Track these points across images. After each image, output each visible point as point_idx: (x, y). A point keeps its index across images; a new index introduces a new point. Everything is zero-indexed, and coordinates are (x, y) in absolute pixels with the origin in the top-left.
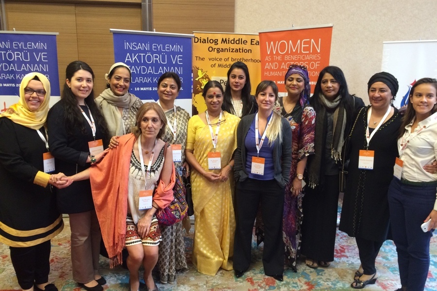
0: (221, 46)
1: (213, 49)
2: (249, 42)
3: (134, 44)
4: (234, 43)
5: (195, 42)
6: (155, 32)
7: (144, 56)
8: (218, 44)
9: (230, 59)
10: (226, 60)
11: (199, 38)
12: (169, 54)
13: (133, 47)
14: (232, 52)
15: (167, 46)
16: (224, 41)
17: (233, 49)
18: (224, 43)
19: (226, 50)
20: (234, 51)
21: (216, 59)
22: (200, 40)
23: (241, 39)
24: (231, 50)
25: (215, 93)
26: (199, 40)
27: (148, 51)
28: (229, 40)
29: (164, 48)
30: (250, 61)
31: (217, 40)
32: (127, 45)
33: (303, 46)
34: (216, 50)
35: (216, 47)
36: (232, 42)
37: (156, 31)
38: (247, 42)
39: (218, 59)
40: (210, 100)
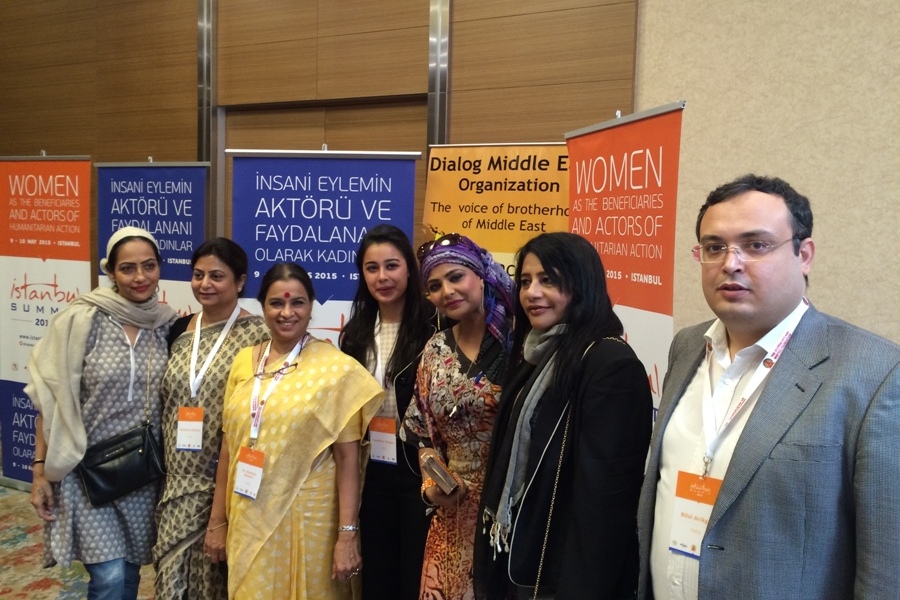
0: (487, 175)
1: (470, 185)
2: (554, 164)
3: (277, 179)
4: (516, 168)
5: (432, 169)
6: (326, 152)
7: (298, 204)
8: (480, 170)
9: (505, 207)
10: (496, 210)
11: (442, 160)
12: (356, 198)
13: (274, 185)
14: (510, 189)
15: (353, 181)
16: (495, 164)
17: (514, 183)
18: (495, 167)
19: (499, 185)
20: (515, 187)
21: (473, 209)
22: (444, 162)
23: (535, 157)
24: (509, 186)
25: (287, 295)
26: (442, 164)
27: (307, 192)
28: (505, 161)
29: (345, 185)
30: (555, 211)
31: (480, 162)
32: (261, 181)
33: (632, 169)
34: (475, 186)
35: (477, 178)
36: (513, 165)
37: (328, 149)
38: (548, 164)
39: (478, 209)
40: (274, 311)
